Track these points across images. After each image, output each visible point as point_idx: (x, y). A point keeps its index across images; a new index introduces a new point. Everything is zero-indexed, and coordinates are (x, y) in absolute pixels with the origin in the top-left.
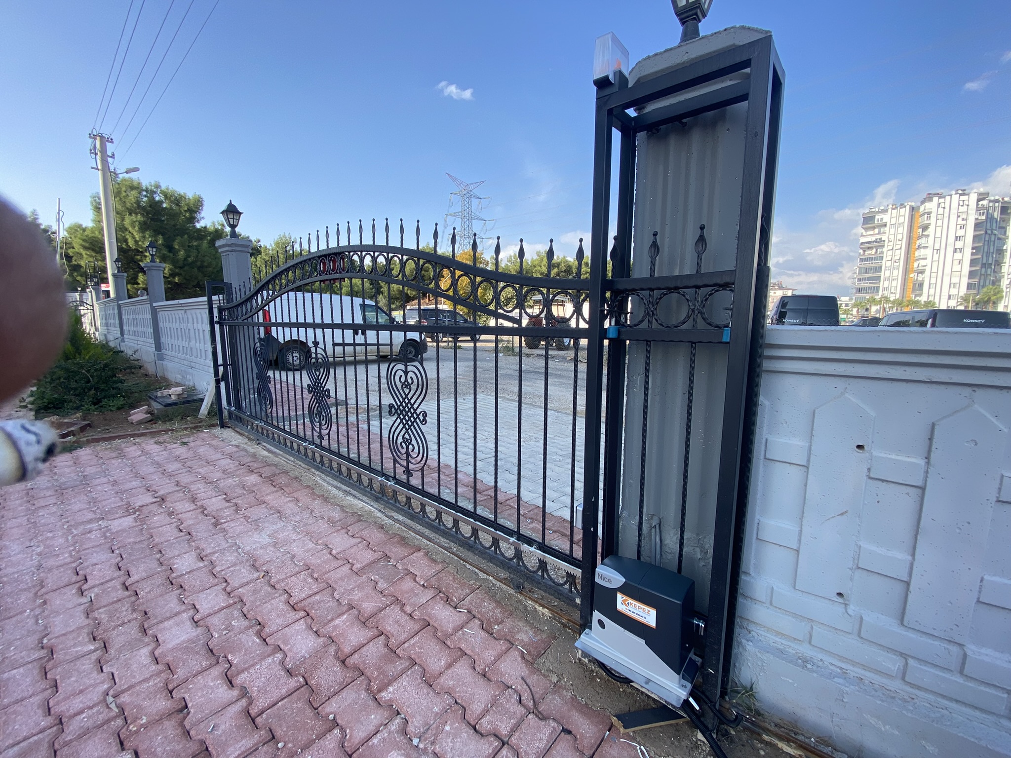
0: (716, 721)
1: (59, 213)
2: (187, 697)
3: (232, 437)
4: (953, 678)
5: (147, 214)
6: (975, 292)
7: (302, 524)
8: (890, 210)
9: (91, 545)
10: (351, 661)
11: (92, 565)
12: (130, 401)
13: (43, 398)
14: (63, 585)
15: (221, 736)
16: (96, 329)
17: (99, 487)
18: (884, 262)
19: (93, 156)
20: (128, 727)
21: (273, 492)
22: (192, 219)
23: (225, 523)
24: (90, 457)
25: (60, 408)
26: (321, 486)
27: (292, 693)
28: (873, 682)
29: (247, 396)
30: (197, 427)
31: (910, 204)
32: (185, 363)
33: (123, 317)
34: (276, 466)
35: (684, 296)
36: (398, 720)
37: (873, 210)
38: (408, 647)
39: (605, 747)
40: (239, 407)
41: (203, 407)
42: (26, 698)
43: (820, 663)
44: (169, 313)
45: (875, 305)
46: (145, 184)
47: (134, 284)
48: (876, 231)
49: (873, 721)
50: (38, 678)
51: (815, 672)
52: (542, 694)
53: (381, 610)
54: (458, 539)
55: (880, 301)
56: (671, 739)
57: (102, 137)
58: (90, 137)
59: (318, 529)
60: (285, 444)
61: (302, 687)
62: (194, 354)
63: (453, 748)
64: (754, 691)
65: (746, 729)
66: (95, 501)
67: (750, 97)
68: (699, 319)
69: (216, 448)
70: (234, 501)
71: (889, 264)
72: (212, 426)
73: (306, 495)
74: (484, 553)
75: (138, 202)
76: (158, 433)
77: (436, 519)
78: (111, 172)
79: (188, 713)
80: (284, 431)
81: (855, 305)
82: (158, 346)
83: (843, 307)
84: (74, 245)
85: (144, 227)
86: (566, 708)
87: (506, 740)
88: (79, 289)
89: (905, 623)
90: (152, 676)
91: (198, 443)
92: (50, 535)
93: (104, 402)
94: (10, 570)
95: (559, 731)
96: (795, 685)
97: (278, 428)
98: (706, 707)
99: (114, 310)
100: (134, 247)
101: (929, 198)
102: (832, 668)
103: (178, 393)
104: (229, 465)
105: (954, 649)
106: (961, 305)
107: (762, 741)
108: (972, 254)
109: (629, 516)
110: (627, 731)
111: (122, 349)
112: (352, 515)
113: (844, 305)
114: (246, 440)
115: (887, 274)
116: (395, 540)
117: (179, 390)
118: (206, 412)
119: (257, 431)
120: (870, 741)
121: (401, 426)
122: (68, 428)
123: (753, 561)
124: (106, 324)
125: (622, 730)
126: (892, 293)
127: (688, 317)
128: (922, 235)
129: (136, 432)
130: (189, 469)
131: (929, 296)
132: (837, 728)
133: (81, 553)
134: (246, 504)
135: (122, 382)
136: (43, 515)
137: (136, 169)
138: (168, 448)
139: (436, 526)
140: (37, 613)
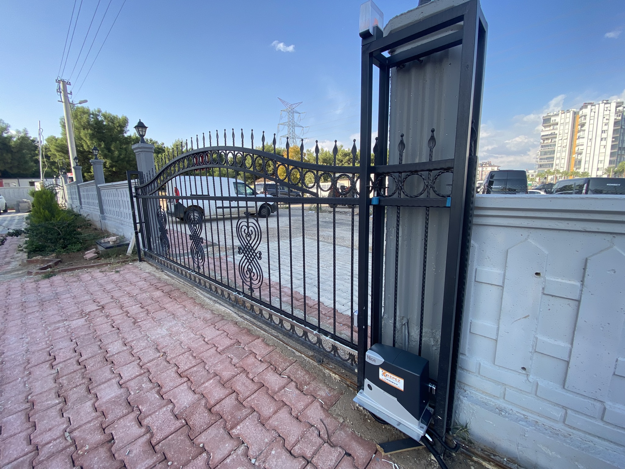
0: (443, 448)
1: (40, 130)
2: (113, 433)
3: (146, 267)
4: (596, 423)
5: (95, 128)
6: (614, 166)
7: (187, 322)
8: (560, 114)
9: (59, 337)
10: (215, 409)
11: (59, 350)
12: (85, 246)
13: (33, 245)
14: (41, 362)
15: (133, 457)
16: (66, 201)
17: (65, 300)
18: (556, 147)
19: (59, 93)
20: (78, 452)
21: (170, 302)
22: (122, 132)
23: (140, 321)
24: (60, 281)
25: (43, 251)
26: (199, 297)
27: (177, 430)
28: (545, 424)
29: (154, 242)
30: (125, 262)
31: (573, 110)
32: (118, 221)
33: (81, 194)
34: (172, 285)
35: (421, 176)
36: (242, 447)
37: (550, 114)
38: (250, 400)
39: (372, 464)
40: (150, 248)
41: (129, 249)
42: (17, 434)
43: (511, 412)
44: (107, 190)
45: (550, 175)
46: (92, 110)
47: (88, 173)
48: (552, 128)
49: (544, 449)
50: (25, 421)
51: (507, 417)
52: (333, 430)
53: (234, 376)
54: (282, 331)
55: (554, 173)
56: (414, 459)
57: (63, 82)
58: (57, 82)
59: (197, 325)
60: (178, 271)
61: (184, 426)
62: (123, 216)
63: (276, 465)
64: (468, 428)
65: (462, 453)
66: (62, 309)
67: (463, 41)
68: (431, 191)
69: (136, 275)
70: (146, 308)
71: (559, 148)
72: (134, 260)
73: (190, 303)
74: (299, 340)
75: (88, 122)
76: (102, 265)
77: (269, 318)
78: (70, 103)
79: (114, 443)
80: (177, 263)
81: (537, 176)
82: (102, 211)
83: (530, 177)
84: (51, 149)
85: (92, 137)
86: (347, 439)
87: (310, 460)
88: (55, 176)
89: (566, 387)
90: (92, 420)
91: (126, 271)
92: (34, 331)
93: (69, 246)
94: (9, 353)
95: (343, 454)
96: (494, 425)
97: (173, 261)
98: (436, 440)
99: (75, 189)
100: (87, 150)
101: (585, 106)
102: (518, 414)
103: (114, 240)
104: (144, 285)
105: (598, 405)
106: (605, 174)
107: (473, 461)
108: (613, 141)
109: (388, 317)
110: (386, 454)
111: (81, 213)
112: (218, 316)
113: (530, 176)
114: (154, 269)
115: (558, 155)
116: (244, 331)
117: (113, 238)
118: (131, 252)
119: (161, 263)
120: (542, 461)
121: (246, 260)
122: (48, 263)
123: (467, 346)
124: (71, 198)
125: (383, 453)
126: (561, 167)
127: (424, 190)
128: (581, 130)
129: (89, 265)
130: (119, 288)
131: (585, 168)
132: (521, 452)
133: (52, 342)
134: (154, 310)
135: (80, 234)
136: (31, 318)
137: (86, 101)
138: (108, 275)
139: (269, 323)
140: (25, 380)
